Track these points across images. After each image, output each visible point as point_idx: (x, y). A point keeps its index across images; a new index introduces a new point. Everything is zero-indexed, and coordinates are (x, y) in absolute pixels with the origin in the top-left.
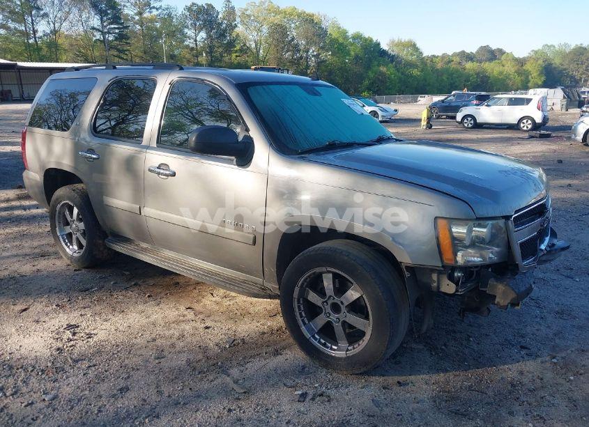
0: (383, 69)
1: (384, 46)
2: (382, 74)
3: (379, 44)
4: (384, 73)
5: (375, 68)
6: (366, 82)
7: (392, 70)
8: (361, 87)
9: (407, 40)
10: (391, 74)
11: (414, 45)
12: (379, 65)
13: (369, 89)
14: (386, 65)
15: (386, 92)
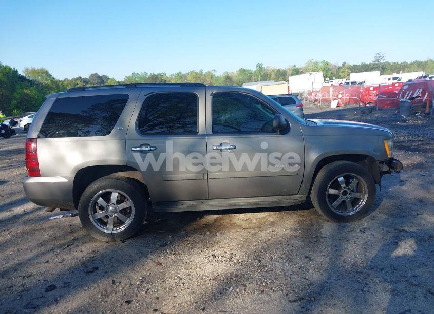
0: (27, 91)
1: (21, 73)
2: (26, 95)
3: (17, 71)
4: (28, 94)
5: (19, 91)
6: (14, 102)
7: (35, 92)
8: (10, 106)
9: (39, 68)
10: (35, 95)
11: (47, 73)
12: (22, 88)
13: (18, 107)
14: (27, 88)
15: (33, 109)
